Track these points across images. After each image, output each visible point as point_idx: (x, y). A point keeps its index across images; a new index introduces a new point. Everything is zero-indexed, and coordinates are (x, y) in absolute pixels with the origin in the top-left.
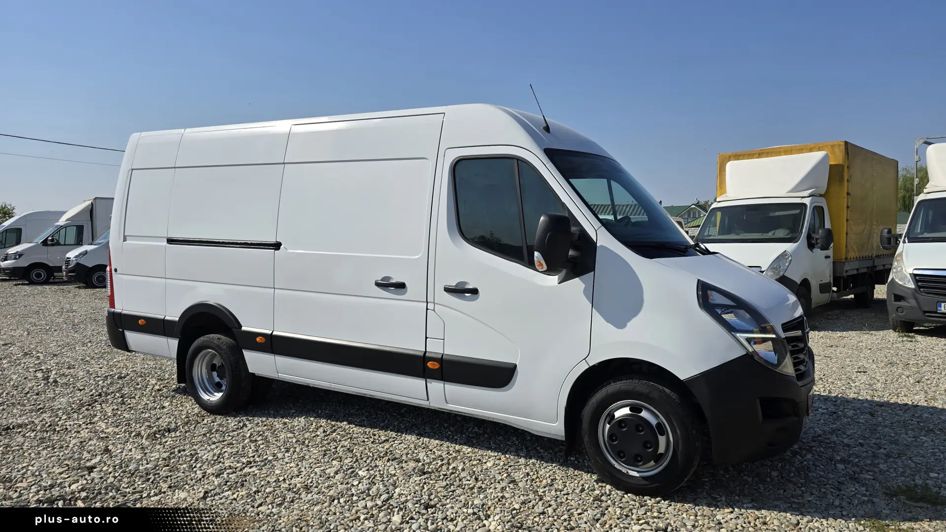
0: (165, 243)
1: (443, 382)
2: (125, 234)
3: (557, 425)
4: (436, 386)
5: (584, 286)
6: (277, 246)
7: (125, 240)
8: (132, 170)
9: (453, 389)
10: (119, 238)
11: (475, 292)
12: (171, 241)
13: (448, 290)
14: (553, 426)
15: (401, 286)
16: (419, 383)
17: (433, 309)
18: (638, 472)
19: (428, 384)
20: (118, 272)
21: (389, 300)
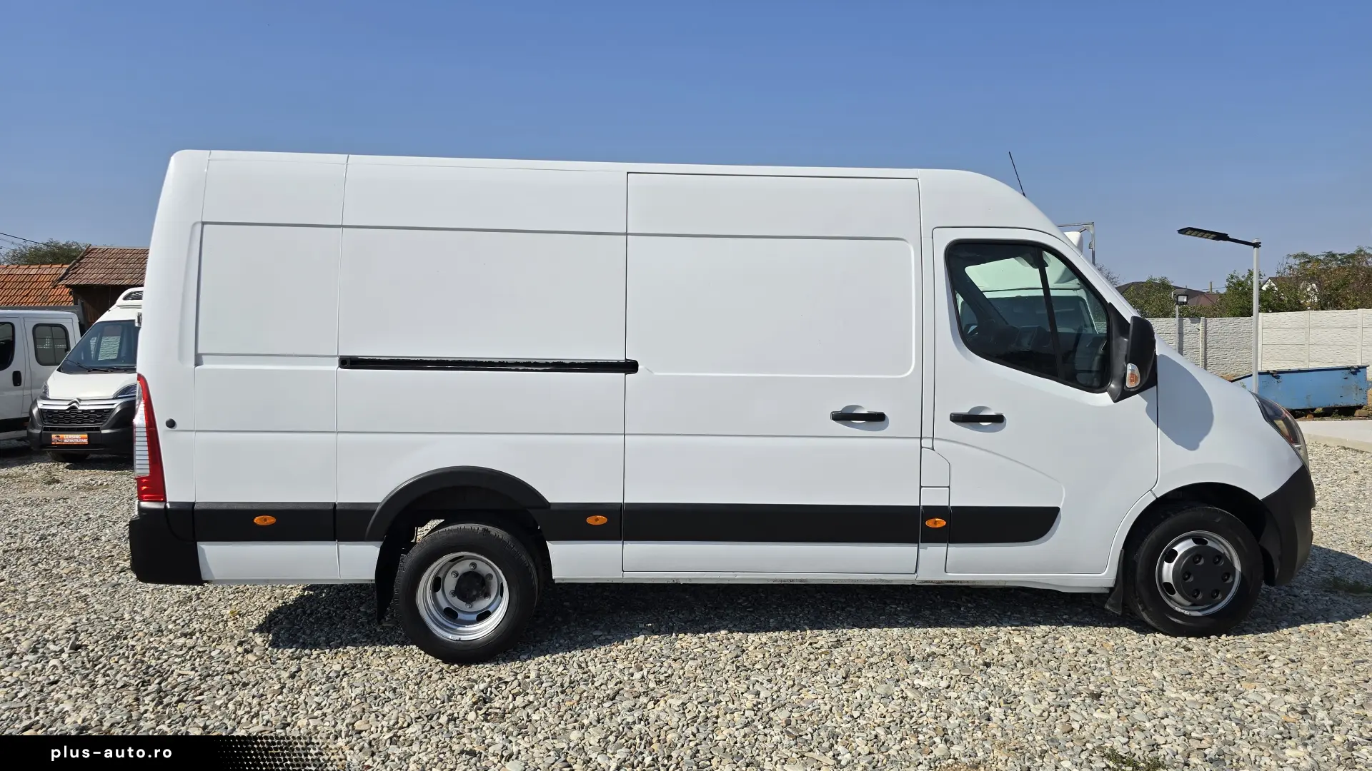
0: (334, 366)
1: (946, 544)
2: (199, 352)
3: (1106, 574)
4: (933, 552)
5: (1146, 403)
6: (630, 367)
7: (197, 364)
8: (204, 223)
9: (959, 552)
10: (181, 356)
11: (999, 419)
12: (349, 363)
13: (958, 419)
14: (1100, 577)
15: (879, 418)
16: (908, 551)
17: (931, 446)
18: (1199, 611)
19: (920, 550)
20: (178, 427)
21: (857, 438)
